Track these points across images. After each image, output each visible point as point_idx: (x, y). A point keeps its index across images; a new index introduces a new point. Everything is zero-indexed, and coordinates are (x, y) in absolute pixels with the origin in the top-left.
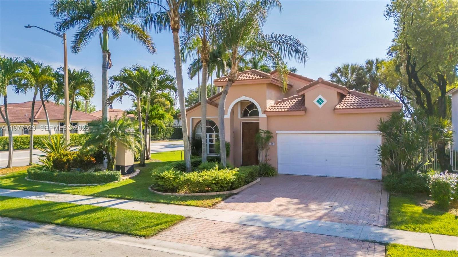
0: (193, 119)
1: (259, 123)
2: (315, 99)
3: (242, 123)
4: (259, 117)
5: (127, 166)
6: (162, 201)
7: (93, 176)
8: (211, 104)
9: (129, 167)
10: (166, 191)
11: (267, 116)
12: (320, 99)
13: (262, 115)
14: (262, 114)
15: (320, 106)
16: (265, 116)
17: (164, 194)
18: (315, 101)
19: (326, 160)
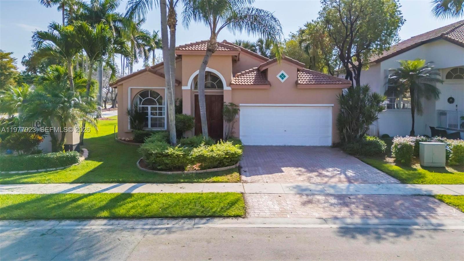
0: (131, 89)
1: (223, 95)
2: (278, 74)
3: (195, 95)
4: (223, 90)
5: (74, 145)
6: (182, 181)
7: (48, 159)
8: (155, 73)
9: (76, 146)
10: (170, 170)
11: (232, 89)
12: (283, 74)
13: (226, 88)
14: (227, 86)
15: (283, 81)
16: (229, 88)
17: (170, 173)
18: (278, 76)
19: (285, 131)
